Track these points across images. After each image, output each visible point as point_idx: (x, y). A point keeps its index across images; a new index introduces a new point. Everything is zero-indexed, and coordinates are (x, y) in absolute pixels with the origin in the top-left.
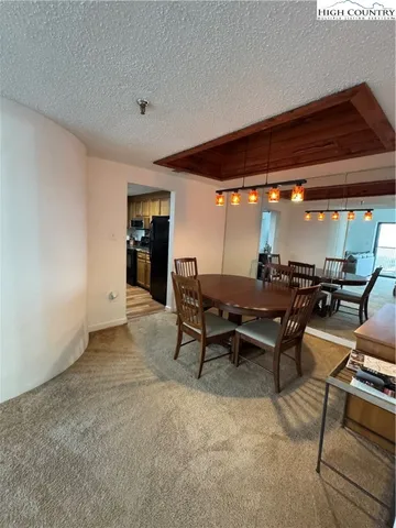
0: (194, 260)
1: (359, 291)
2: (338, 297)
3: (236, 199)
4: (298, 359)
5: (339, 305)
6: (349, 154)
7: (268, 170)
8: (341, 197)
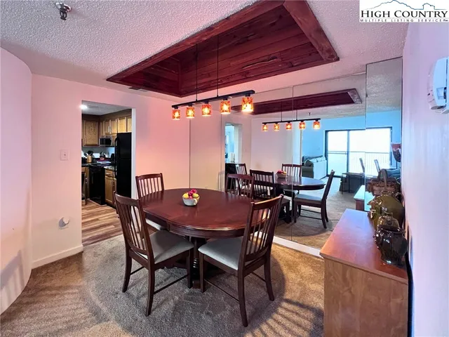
0: (161, 175)
1: (318, 195)
2: (298, 203)
3: (191, 112)
4: (268, 279)
5: (300, 209)
6: (291, 67)
7: (218, 87)
8: (291, 109)
